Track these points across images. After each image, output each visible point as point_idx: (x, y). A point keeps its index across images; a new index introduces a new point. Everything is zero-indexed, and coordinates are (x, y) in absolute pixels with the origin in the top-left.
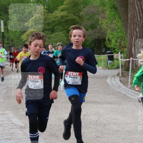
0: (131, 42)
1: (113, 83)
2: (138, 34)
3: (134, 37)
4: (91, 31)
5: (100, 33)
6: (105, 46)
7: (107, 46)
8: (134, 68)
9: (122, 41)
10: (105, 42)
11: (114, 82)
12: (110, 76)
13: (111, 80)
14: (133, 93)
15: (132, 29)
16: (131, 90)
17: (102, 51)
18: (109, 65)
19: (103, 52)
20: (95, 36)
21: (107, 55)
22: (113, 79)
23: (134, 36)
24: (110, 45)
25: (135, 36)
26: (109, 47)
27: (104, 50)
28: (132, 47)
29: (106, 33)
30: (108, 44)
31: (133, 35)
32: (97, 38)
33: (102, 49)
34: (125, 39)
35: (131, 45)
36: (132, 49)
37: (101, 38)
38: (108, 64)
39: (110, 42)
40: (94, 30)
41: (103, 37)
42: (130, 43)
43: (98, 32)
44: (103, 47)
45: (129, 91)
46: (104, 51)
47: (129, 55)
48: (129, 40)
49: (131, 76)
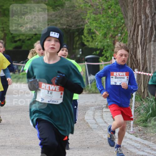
0: (135, 37)
1: (98, 122)
2: (150, 19)
3: (140, 27)
4: (53, 12)
5: (70, 18)
6: (83, 45)
7: (86, 43)
8: (143, 91)
9: (117, 35)
10: (83, 36)
11: (100, 120)
12: (93, 108)
13: (94, 115)
14: (140, 143)
15: (136, 10)
16: (136, 136)
17: (77, 55)
18: (90, 85)
19: (79, 56)
20: (61, 24)
21: (86, 63)
22: (98, 114)
23: (141, 24)
24: (92, 42)
25: (143, 24)
26: (90, 47)
27: (81, 53)
28: (136, 48)
29: (83, 17)
30: (88, 41)
31: (138, 22)
32: (65, 27)
33: (77, 51)
34: (122, 29)
35: (135, 42)
36: (136, 51)
37: (73, 27)
38: (89, 82)
39: (92, 37)
40: (59, 9)
41: (77, 26)
42: (132, 38)
43: (68, 16)
44: (77, 46)
45: (131, 139)
46: (81, 55)
47: (132, 64)
48: (131, 32)
49: (135, 108)
